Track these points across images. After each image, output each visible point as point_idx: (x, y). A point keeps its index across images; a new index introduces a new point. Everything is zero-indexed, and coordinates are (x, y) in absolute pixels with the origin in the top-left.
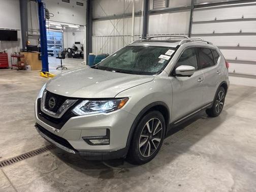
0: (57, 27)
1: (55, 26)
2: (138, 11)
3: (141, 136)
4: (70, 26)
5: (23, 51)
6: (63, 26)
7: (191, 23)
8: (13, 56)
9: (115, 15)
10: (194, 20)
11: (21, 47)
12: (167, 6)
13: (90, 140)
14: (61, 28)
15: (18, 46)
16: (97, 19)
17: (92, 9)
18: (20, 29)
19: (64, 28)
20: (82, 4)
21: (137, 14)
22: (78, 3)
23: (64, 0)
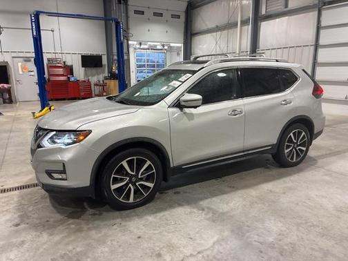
0: (158, 47)
1: (156, 46)
2: (245, 18)
3: (113, 176)
4: (172, 45)
5: (106, 78)
6: (163, 46)
7: (319, 28)
8: (96, 85)
9: (217, 26)
10: (323, 24)
11: (106, 74)
12: (286, 6)
13: (53, 174)
14: (161, 47)
15: (104, 72)
16: (197, 34)
17: (191, 21)
18: (106, 53)
19: (166, 47)
20: (178, 17)
21: (244, 23)
22: (173, 16)
23: (155, 14)
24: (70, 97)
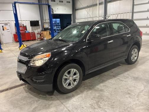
2: (101, 2)
5: (42, 31)
7: (133, 5)
8: (37, 34)
9: (88, 6)
10: (135, 3)
11: (41, 29)
15: (40, 28)
16: (77, 9)
17: (75, 4)
18: (40, 19)
20: (70, 2)
22: (67, 2)
23: (60, 1)
24: (26, 40)
